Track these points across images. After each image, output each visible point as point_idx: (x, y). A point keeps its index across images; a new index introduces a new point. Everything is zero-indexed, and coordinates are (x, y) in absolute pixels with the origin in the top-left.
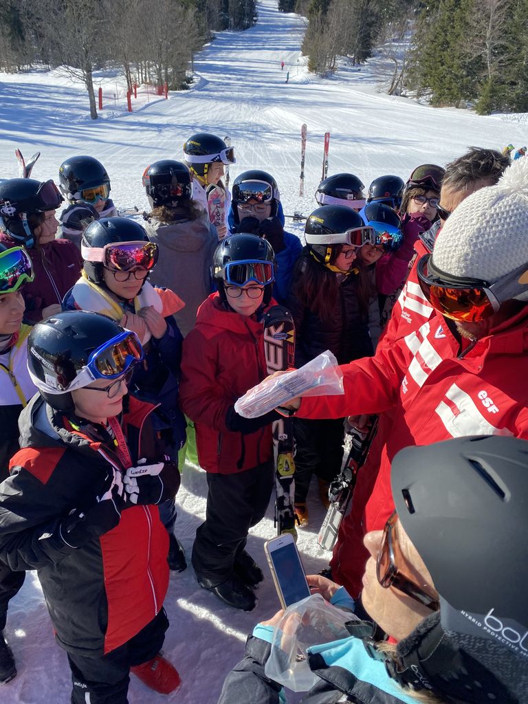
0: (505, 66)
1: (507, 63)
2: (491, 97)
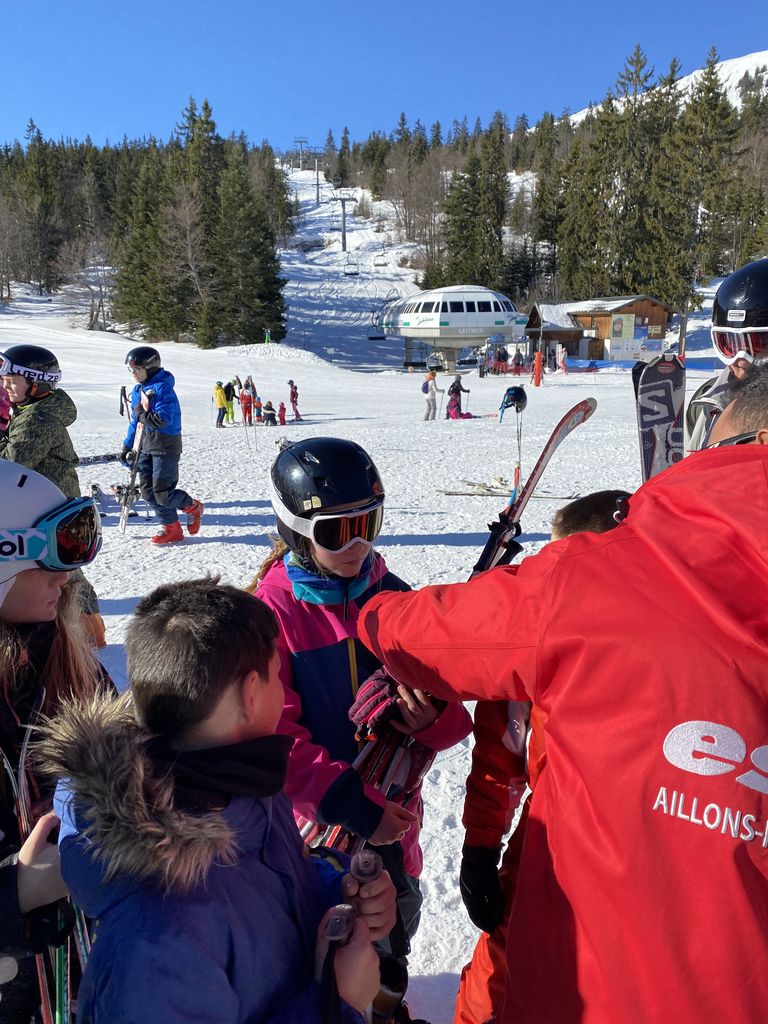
0: (219, 291)
1: (220, 287)
2: (211, 327)
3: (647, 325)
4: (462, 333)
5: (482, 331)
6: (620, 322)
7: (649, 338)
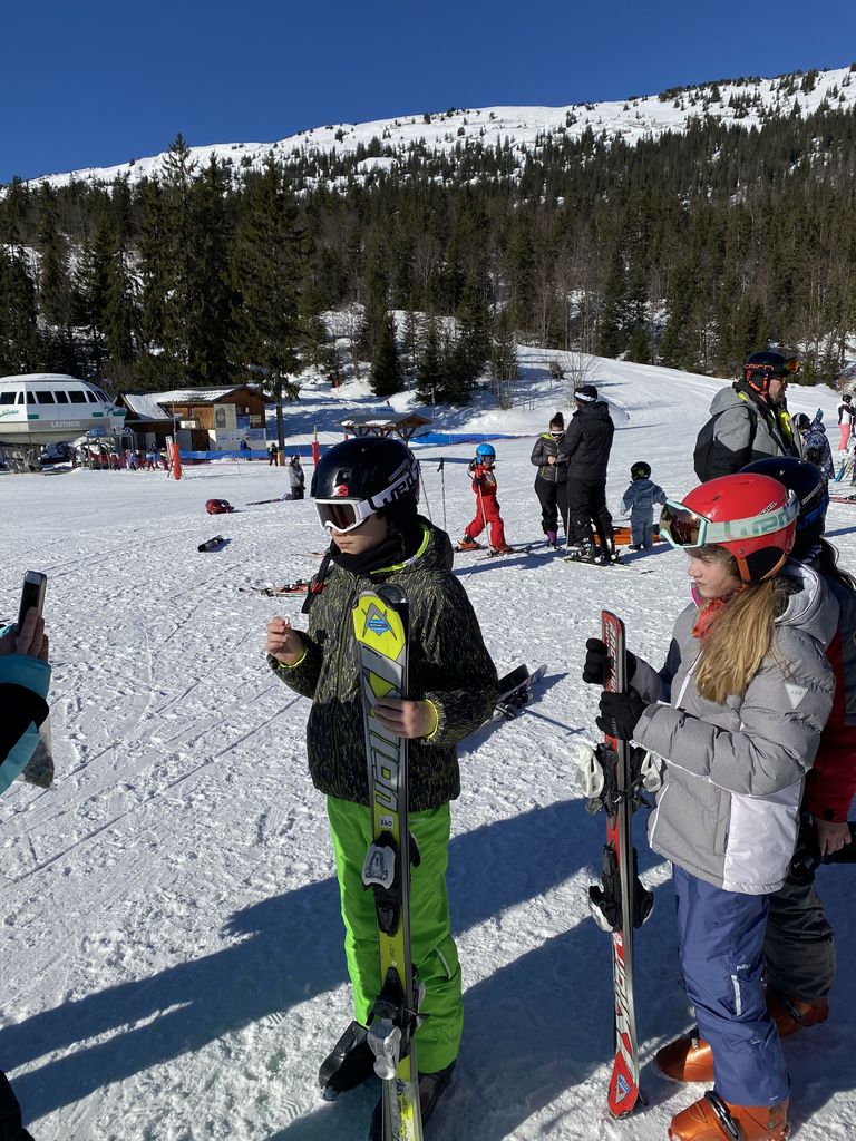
3: (248, 415)
4: (56, 427)
5: (78, 423)
6: (222, 412)
7: (252, 427)
